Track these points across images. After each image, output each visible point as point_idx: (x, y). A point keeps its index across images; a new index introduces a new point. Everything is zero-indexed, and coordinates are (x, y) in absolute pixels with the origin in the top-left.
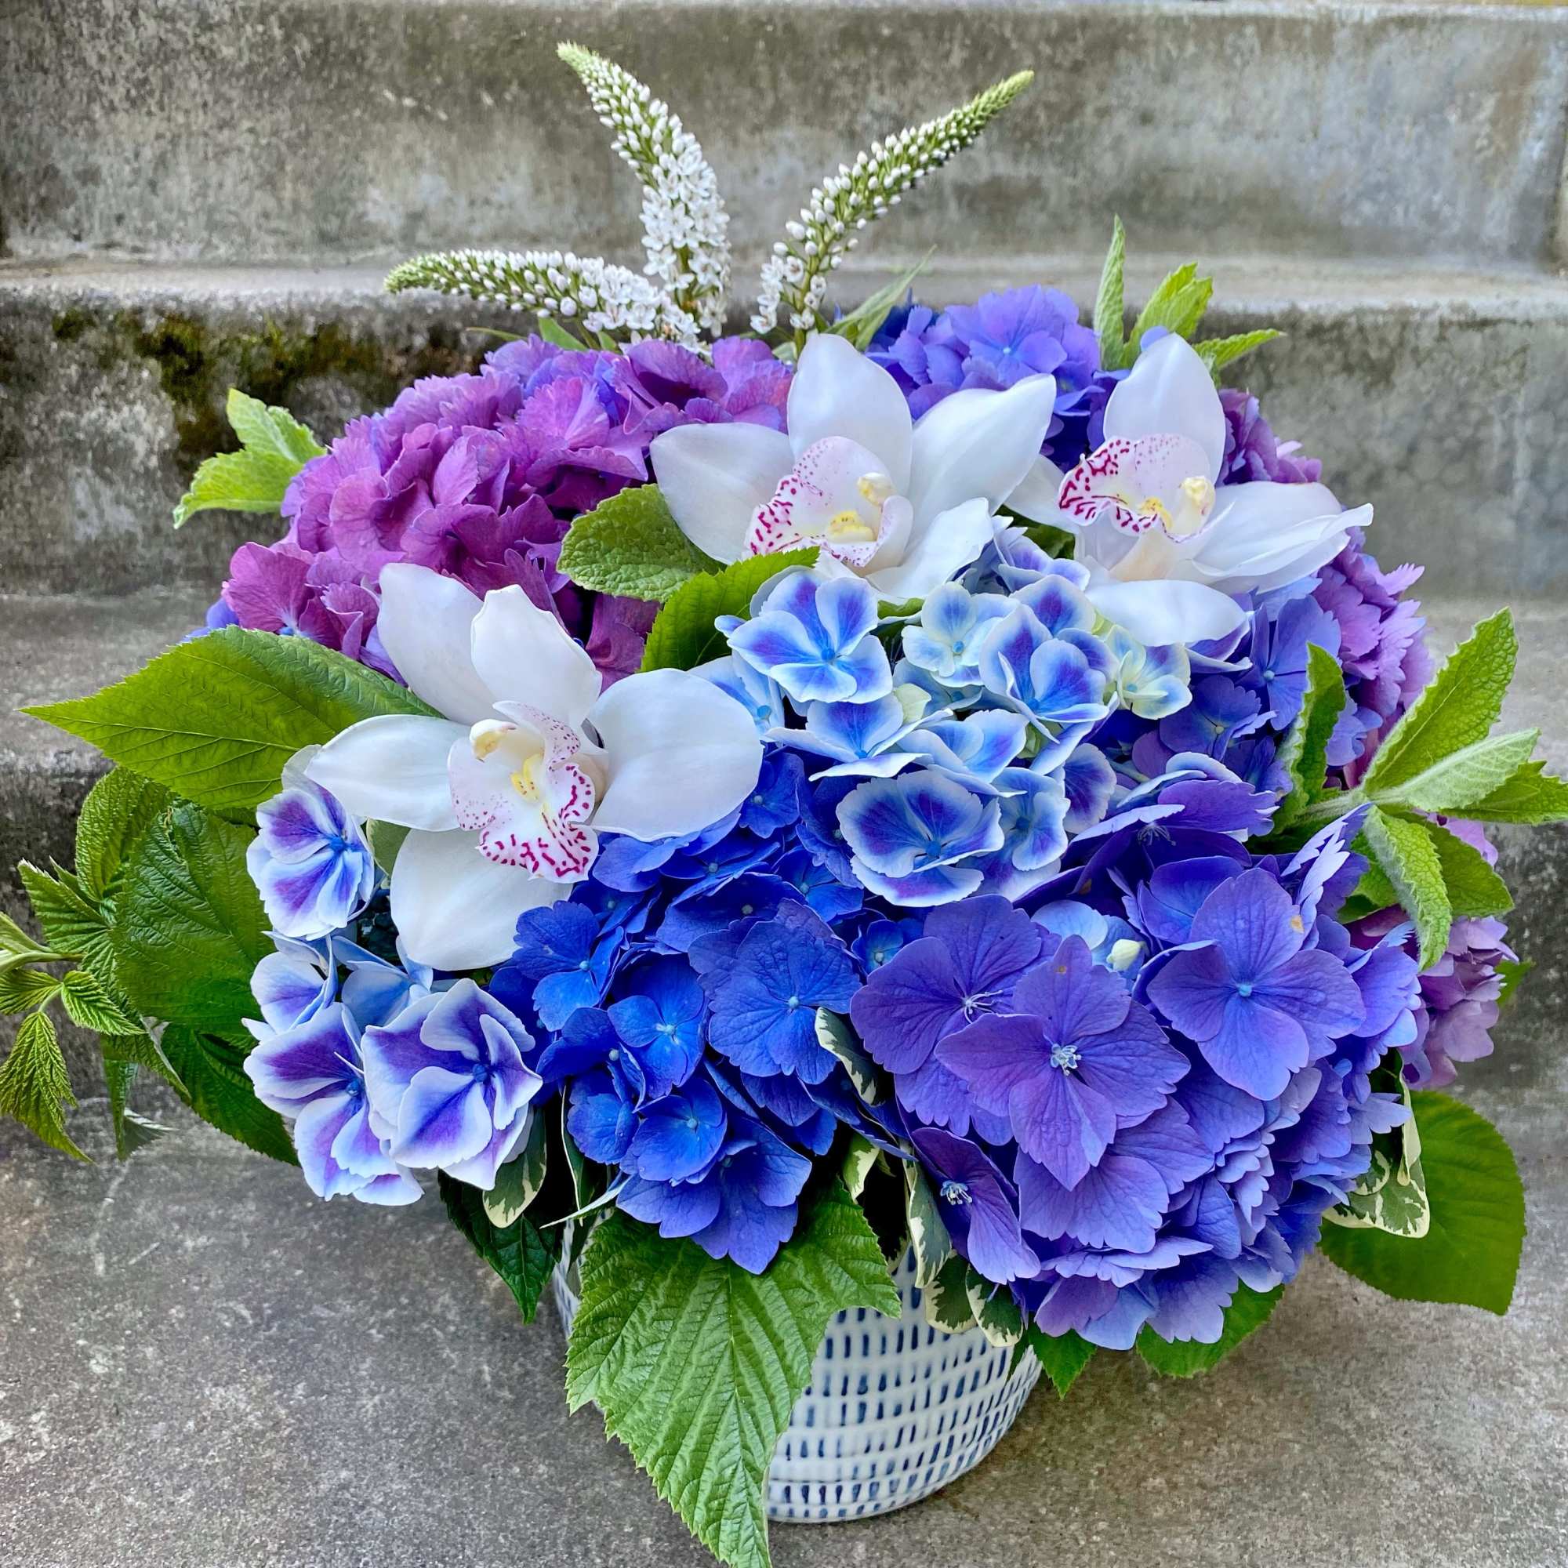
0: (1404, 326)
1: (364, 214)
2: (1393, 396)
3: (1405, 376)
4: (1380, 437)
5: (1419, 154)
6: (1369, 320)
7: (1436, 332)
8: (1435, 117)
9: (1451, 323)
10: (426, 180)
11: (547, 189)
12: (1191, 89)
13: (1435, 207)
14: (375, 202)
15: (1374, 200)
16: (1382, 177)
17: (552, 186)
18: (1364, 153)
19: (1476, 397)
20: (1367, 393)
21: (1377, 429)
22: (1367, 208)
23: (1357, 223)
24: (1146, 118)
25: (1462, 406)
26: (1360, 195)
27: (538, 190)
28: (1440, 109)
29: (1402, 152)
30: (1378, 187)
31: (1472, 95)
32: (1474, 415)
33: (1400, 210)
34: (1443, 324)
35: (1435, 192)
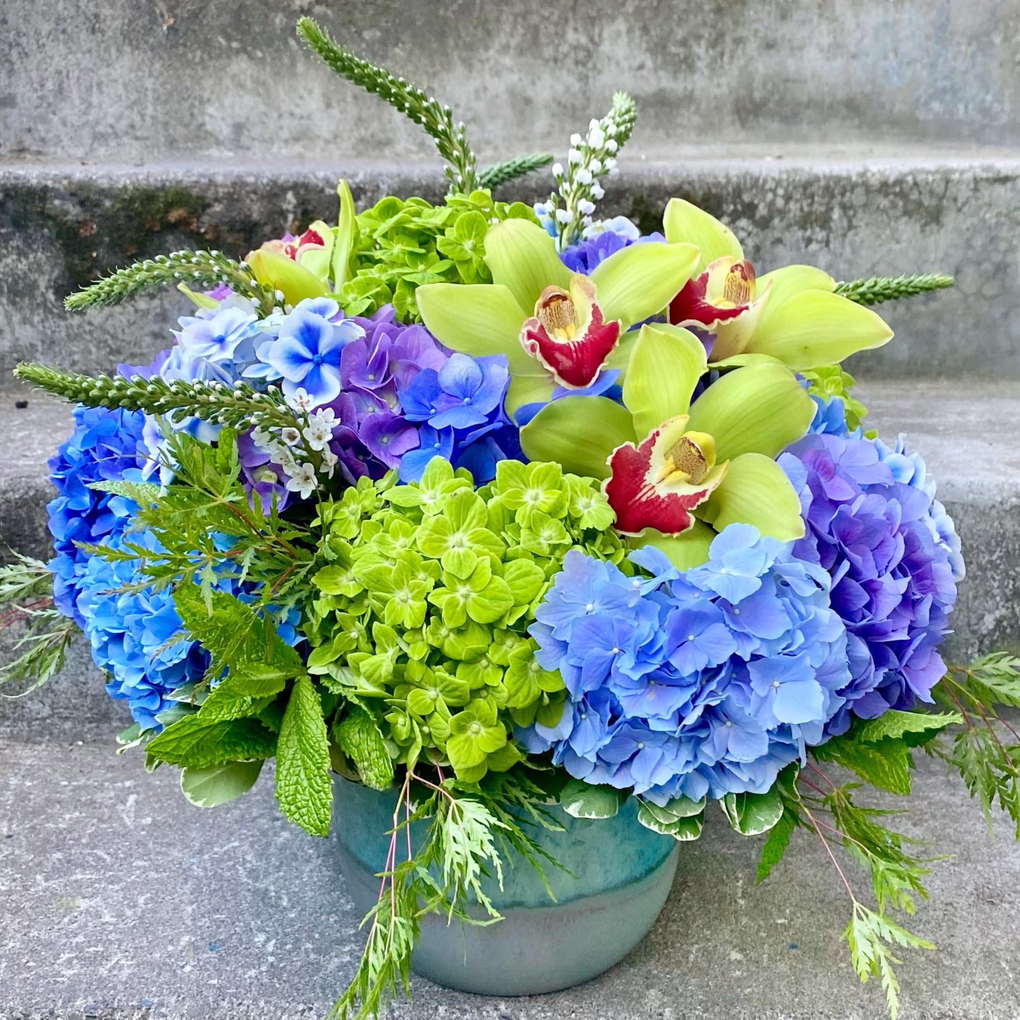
0: (948, 182)
1: (202, 125)
2: (942, 231)
3: (950, 219)
4: (933, 263)
5: (974, 65)
6: (920, 178)
7: (972, 186)
8: (985, 39)
9: (982, 179)
10: (249, 100)
11: (334, 104)
12: (803, 22)
13: (987, 105)
14: (211, 116)
15: (942, 101)
16: (947, 83)
17: (338, 102)
18: (933, 66)
19: (1004, 232)
20: (923, 231)
21: (932, 257)
22: (936, 106)
23: (931, 117)
24: (769, 46)
25: (993, 240)
26: (931, 97)
27: (329, 105)
28: (988, 34)
29: (961, 65)
30: (944, 91)
31: (1011, 24)
32: (1003, 246)
33: (961, 107)
34: (976, 181)
35: (987, 93)
